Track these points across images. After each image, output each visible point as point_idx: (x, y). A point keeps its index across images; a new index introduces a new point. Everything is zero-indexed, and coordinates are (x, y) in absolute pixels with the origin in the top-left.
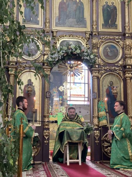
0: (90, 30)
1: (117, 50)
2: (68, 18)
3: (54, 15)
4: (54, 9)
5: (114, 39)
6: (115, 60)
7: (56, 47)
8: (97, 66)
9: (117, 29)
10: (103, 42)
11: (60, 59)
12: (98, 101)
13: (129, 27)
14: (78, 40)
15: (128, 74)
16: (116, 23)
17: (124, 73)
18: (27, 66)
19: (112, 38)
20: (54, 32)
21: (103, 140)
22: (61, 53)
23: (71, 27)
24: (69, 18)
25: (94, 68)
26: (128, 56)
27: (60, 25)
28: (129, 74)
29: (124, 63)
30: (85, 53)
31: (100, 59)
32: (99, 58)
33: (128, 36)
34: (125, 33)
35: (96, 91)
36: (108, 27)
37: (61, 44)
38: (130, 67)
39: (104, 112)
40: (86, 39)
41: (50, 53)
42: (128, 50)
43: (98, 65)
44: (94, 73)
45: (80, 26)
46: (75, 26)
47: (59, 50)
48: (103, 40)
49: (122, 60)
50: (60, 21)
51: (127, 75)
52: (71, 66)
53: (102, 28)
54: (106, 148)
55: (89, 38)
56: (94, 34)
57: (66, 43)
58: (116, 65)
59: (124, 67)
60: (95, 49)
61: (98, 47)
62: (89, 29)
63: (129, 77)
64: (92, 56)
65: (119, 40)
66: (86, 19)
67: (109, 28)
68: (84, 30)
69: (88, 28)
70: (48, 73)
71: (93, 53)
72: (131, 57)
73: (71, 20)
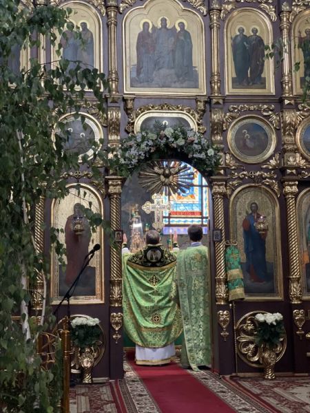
0: (205, 94)
1: (266, 135)
2: (157, 67)
3: (128, 62)
4: (128, 50)
5: (259, 111)
6: (261, 155)
7: (133, 132)
8: (222, 172)
9: (265, 88)
10: (233, 118)
11: (143, 160)
12: (226, 247)
13: (290, 85)
14: (180, 116)
15: (289, 187)
16: (263, 76)
17: (282, 185)
18: (71, 176)
19: (255, 109)
20: (127, 100)
21: (237, 330)
22: (143, 146)
23: (163, 87)
24: (159, 69)
25: (215, 175)
26: (290, 147)
27: (141, 83)
28: (291, 186)
29: (280, 162)
30: (196, 146)
31: (228, 157)
32: (225, 154)
33: (289, 104)
34: (281, 98)
35: (221, 225)
36: (246, 84)
37: (144, 127)
38: (294, 171)
39: (238, 270)
40: (198, 113)
41: (120, 146)
42: (289, 135)
43: (224, 169)
44: (217, 187)
45: (184, 85)
46: (173, 85)
47: (139, 140)
48: (234, 115)
49: (277, 156)
50: (141, 76)
51: (288, 189)
52: (167, 172)
53: (233, 88)
54: (244, 347)
55: (204, 111)
56: (214, 101)
57: (154, 122)
58: (264, 166)
59: (281, 170)
60: (217, 133)
61: (225, 129)
62: (203, 90)
63: (292, 193)
64: (211, 152)
65: (270, 112)
66: (197, 69)
67: (248, 87)
68: (193, 92)
69: (201, 89)
70: (118, 189)
71: (213, 143)
72: (296, 150)
73: (164, 71)
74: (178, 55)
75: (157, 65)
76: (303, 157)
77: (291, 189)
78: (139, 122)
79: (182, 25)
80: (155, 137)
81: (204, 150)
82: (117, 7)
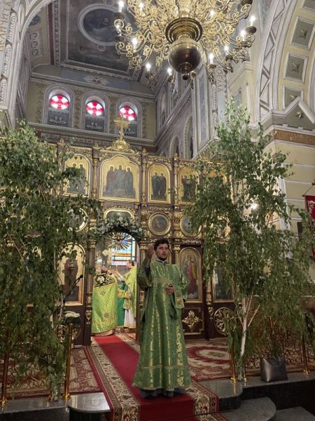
0: (138, 201)
1: (166, 222)
3: (102, 184)
4: (102, 179)
5: (163, 211)
7: (103, 218)
8: (145, 239)
10: (151, 213)
11: (107, 232)
13: (177, 200)
14: (126, 211)
17: (173, 246)
19: (161, 210)
20: (101, 202)
22: (108, 225)
25: (142, 241)
26: (177, 229)
27: (108, 194)
29: (172, 236)
30: (133, 226)
31: (148, 232)
32: (147, 230)
33: (177, 209)
34: (173, 205)
37: (108, 216)
38: (179, 240)
40: (135, 210)
41: (96, 224)
42: (177, 223)
44: (143, 246)
47: (106, 222)
49: (171, 233)
50: (108, 191)
51: (176, 248)
52: (119, 238)
55: (138, 210)
56: (143, 205)
57: (113, 214)
59: (173, 239)
60: (144, 221)
61: (147, 218)
63: (177, 250)
64: (140, 230)
65: (168, 212)
68: (133, 200)
69: (137, 199)
70: (94, 246)
71: (141, 225)
72: (180, 230)
73: (119, 190)
74: (126, 182)
75: (116, 187)
76: (183, 234)
77: (177, 248)
78: (106, 213)
79: (129, 169)
80: (114, 221)
81: (137, 228)
82: (98, 159)
